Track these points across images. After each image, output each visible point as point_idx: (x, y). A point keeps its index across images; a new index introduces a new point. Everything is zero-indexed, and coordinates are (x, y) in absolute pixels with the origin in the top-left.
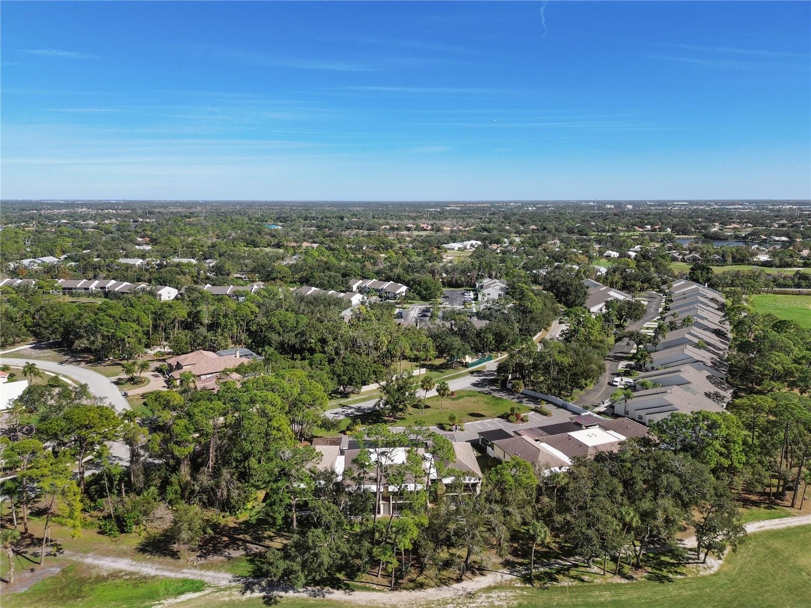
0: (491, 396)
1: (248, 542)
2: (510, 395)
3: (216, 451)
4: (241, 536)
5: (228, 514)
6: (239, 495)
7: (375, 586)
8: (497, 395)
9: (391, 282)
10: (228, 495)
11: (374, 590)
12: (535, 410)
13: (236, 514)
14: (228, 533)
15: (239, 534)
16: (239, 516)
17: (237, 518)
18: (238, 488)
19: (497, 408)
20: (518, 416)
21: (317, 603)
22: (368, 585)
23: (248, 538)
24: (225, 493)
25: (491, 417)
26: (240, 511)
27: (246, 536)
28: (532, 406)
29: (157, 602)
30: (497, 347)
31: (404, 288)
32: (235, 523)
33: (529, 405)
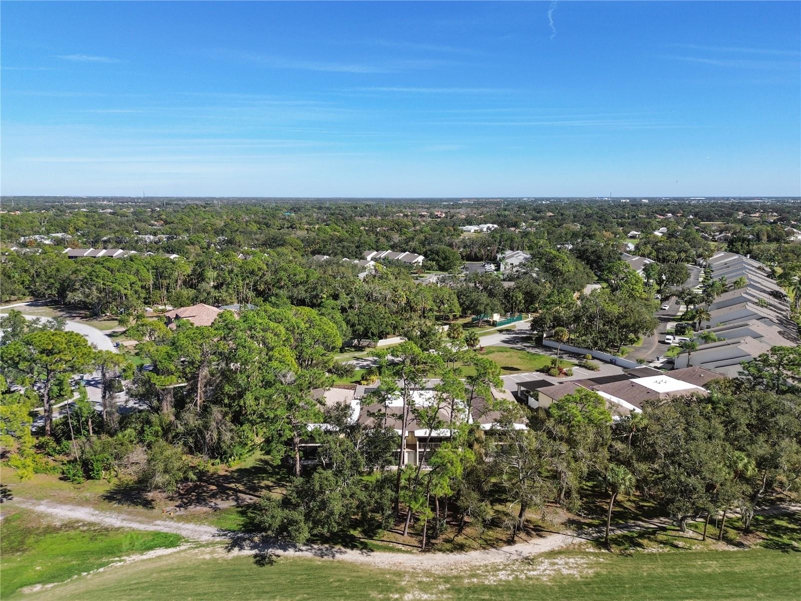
0: (524, 352)
1: (241, 492)
2: (547, 351)
3: (205, 386)
4: (232, 485)
5: (218, 460)
6: (232, 438)
7: (400, 546)
8: (533, 351)
9: (407, 253)
10: (219, 439)
11: (399, 551)
12: (580, 366)
13: (228, 461)
14: (217, 481)
15: (230, 483)
16: (232, 463)
17: (230, 466)
18: (231, 431)
19: (535, 363)
20: (560, 370)
21: (325, 564)
22: (391, 545)
23: (241, 488)
24: (215, 436)
25: (527, 371)
26: (233, 458)
27: (238, 485)
28: (576, 361)
29: (117, 559)
30: (527, 308)
31: (421, 258)
32: (227, 471)
33: (571, 361)
